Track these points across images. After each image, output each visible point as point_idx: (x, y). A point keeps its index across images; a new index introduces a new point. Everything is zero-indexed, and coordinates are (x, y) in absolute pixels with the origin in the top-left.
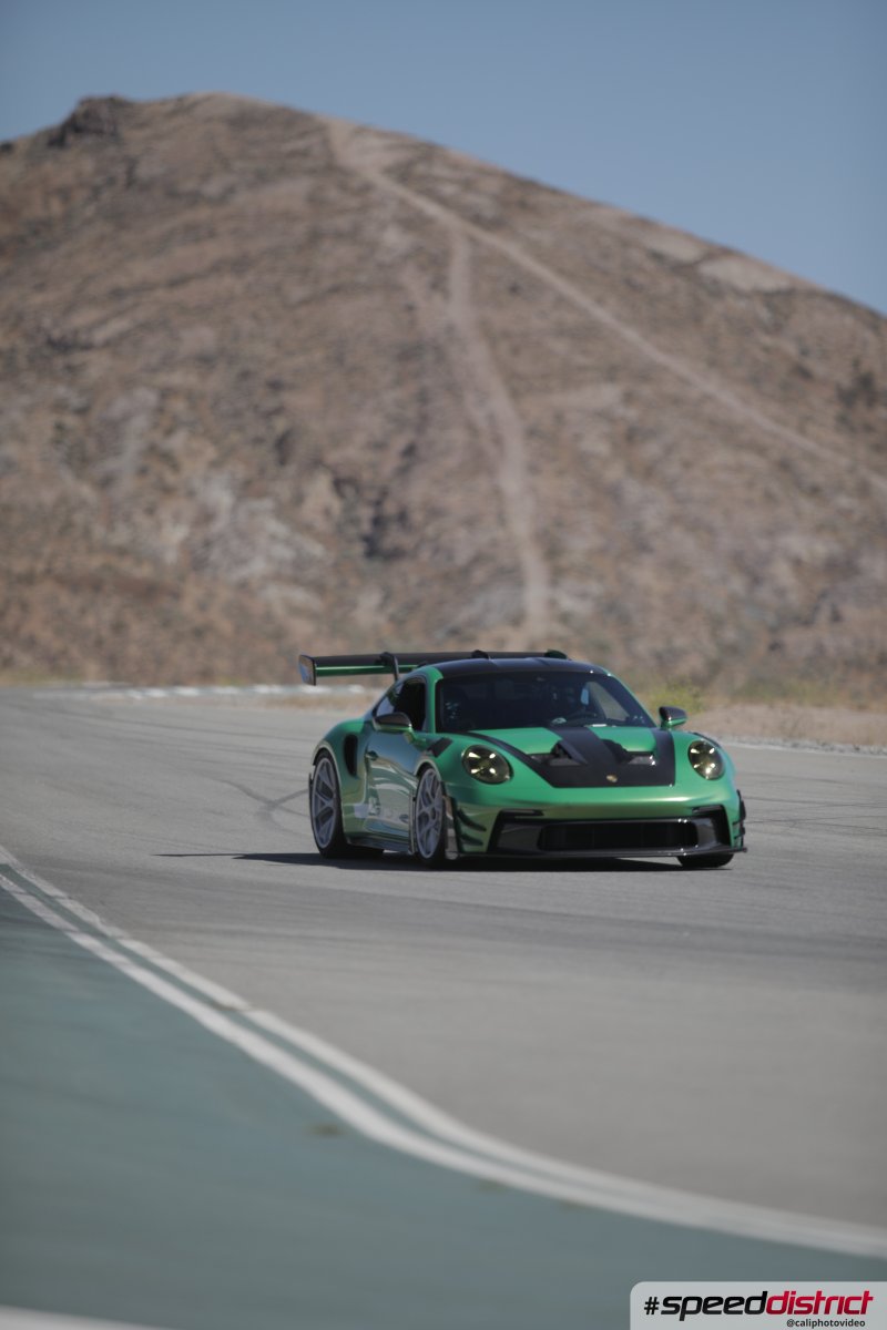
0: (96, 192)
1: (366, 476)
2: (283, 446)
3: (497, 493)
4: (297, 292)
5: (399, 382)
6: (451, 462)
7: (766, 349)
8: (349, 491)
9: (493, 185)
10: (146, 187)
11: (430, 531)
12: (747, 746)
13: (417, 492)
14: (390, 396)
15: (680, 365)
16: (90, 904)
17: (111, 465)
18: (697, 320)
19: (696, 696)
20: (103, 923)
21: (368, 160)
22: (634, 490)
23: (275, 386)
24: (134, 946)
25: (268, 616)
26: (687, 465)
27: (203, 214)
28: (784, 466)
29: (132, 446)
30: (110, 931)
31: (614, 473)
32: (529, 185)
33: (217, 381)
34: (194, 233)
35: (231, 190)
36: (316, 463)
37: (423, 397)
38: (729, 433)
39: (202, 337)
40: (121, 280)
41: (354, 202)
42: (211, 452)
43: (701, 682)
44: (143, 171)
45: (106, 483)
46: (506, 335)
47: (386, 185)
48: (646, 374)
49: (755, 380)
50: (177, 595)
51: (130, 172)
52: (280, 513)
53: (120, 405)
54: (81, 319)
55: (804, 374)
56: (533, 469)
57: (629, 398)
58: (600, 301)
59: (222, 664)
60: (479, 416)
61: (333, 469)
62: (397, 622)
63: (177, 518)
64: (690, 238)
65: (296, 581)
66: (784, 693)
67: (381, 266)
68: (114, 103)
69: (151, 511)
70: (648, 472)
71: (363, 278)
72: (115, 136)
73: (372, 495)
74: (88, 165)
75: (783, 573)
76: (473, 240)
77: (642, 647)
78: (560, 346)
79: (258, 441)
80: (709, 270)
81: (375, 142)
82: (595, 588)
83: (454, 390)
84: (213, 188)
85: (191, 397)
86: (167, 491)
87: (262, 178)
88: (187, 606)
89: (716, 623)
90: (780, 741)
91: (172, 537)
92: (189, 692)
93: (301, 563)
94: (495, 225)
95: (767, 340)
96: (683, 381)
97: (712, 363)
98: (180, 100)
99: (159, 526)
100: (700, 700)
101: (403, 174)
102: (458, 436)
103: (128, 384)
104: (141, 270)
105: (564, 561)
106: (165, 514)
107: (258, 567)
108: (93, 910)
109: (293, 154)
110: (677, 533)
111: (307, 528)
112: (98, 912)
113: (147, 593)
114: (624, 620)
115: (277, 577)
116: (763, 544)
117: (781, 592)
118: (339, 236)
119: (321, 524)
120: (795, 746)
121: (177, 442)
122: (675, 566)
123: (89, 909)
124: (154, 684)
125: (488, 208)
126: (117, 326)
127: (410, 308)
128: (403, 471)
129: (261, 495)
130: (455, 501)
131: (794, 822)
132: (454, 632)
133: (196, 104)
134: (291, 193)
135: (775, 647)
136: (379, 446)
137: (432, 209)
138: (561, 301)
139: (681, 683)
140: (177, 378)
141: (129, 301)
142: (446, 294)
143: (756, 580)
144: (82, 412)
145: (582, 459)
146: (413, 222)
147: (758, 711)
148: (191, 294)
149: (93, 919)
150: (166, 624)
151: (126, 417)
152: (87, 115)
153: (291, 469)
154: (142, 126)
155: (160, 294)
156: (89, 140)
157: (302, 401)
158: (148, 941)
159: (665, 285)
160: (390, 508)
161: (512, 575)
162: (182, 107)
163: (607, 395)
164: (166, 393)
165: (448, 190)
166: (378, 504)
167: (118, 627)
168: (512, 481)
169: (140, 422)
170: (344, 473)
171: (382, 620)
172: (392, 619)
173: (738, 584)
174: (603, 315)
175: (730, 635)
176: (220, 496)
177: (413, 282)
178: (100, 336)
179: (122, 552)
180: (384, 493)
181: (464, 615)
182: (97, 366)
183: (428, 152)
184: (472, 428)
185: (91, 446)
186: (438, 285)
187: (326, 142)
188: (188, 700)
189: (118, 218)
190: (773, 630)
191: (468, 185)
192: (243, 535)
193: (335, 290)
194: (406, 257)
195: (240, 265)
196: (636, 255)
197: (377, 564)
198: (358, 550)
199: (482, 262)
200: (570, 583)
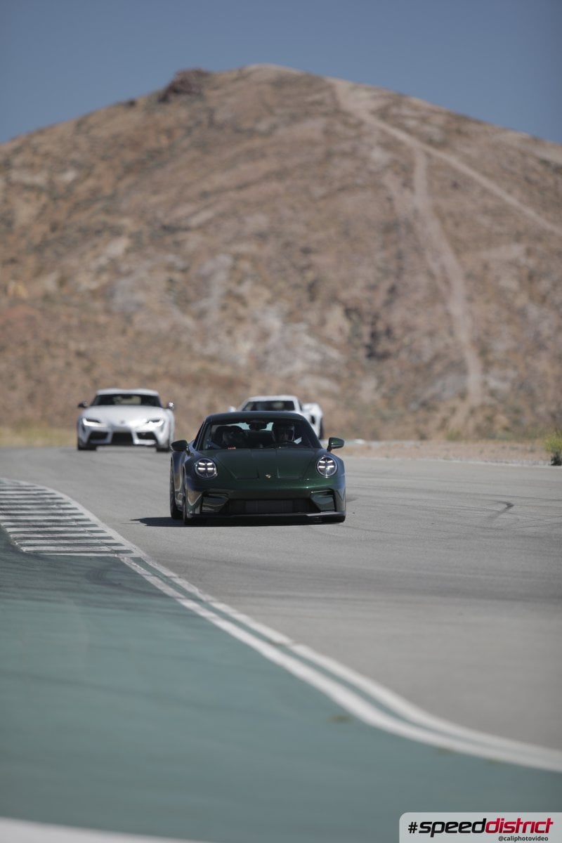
0: (189, 131)
1: (365, 307)
2: (312, 289)
3: (448, 315)
4: (318, 191)
5: (384, 247)
6: (418, 296)
8: (354, 317)
9: (439, 120)
10: (221, 127)
11: (406, 340)
13: (397, 316)
14: (379, 256)
16: (192, 580)
17: (204, 303)
20: (200, 592)
21: (361, 106)
22: (533, 311)
23: (306, 251)
24: (221, 606)
27: (257, 143)
29: (217, 291)
30: (205, 597)
31: (521, 301)
32: (464, 119)
33: (269, 249)
34: (252, 155)
35: (274, 127)
36: (334, 299)
39: (259, 221)
40: (207, 186)
41: (352, 133)
42: (266, 294)
44: (220, 117)
45: (201, 315)
46: (451, 214)
47: (372, 121)
48: (540, 237)
50: (247, 385)
51: (211, 117)
52: (312, 332)
53: (209, 266)
54: (182, 211)
56: (470, 299)
57: (529, 252)
58: (509, 192)
60: (435, 267)
61: (344, 303)
62: (388, 398)
63: (246, 337)
65: (322, 374)
67: (371, 173)
68: (200, 74)
69: (230, 333)
70: (543, 300)
71: (359, 181)
72: (200, 96)
73: (369, 319)
74: (183, 113)
76: (428, 156)
77: (542, 409)
78: (485, 221)
79: (296, 286)
81: (364, 94)
82: (511, 374)
83: (418, 250)
84: (263, 126)
85: (254, 260)
86: (240, 319)
87: (294, 119)
88: (254, 392)
91: (244, 349)
93: (325, 363)
94: (442, 145)
98: (239, 72)
99: (234, 343)
101: (383, 114)
102: (422, 280)
103: (213, 252)
104: (220, 179)
105: (491, 357)
106: (238, 334)
107: (299, 366)
108: (194, 584)
109: (313, 103)
111: (328, 341)
112: (197, 586)
113: (229, 385)
114: (530, 393)
115: (310, 372)
118: (344, 154)
119: (338, 338)
121: (245, 289)
123: (192, 583)
125: (437, 135)
126: (204, 216)
127: (390, 199)
128: (388, 303)
129: (299, 320)
130: (421, 321)
132: (423, 404)
133: (249, 74)
134: (312, 128)
136: (373, 288)
137: (402, 136)
138: (485, 192)
140: (243, 248)
141: (213, 199)
142: (412, 189)
144: (184, 271)
145: (501, 293)
146: (390, 145)
148: (251, 194)
149: (194, 590)
151: (213, 274)
152: (182, 82)
153: (318, 304)
154: (216, 88)
155: (232, 194)
156: (184, 98)
157: (323, 260)
158: (230, 604)
159: (550, 180)
160: (381, 327)
161: (459, 367)
162: (242, 75)
163: (516, 251)
164: (237, 257)
165: (412, 123)
166: (373, 324)
168: (457, 307)
169: (221, 277)
170: (352, 305)
171: (377, 397)
172: (384, 396)
174: (511, 200)
176: (273, 321)
178: (195, 221)
179: (212, 359)
180: (376, 317)
181: (428, 393)
182: (193, 241)
183: (399, 99)
184: (431, 275)
185: (191, 292)
186: (407, 184)
187: (334, 95)
189: (203, 147)
191: (424, 120)
192: (288, 347)
193: (343, 189)
194: (387, 167)
195: (280, 175)
196: (531, 161)
197: (374, 362)
198: (362, 353)
199: (434, 169)
200: (495, 371)
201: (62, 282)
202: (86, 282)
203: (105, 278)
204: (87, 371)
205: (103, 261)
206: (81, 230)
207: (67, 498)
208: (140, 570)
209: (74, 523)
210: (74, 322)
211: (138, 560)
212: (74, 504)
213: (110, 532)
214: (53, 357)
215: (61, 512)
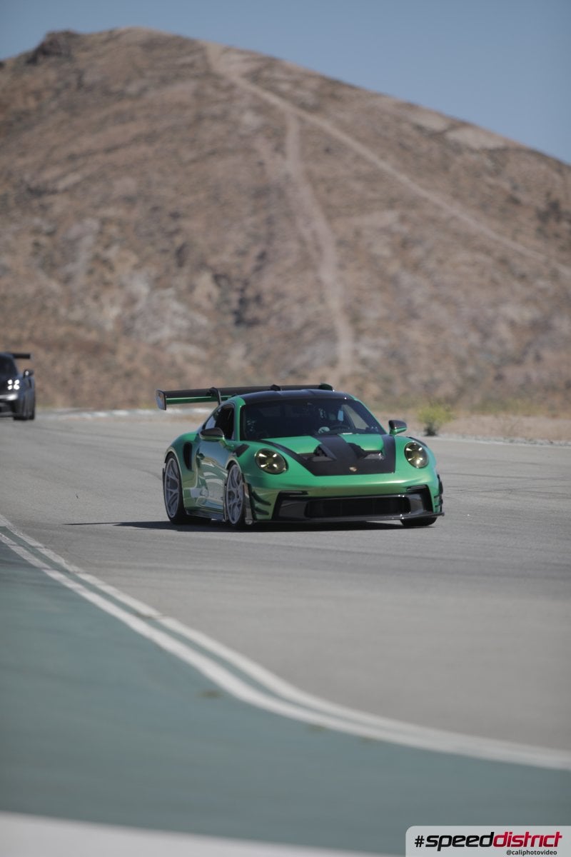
0: (58, 92)
1: (234, 273)
2: (181, 255)
3: (319, 282)
4: (188, 155)
5: (255, 212)
6: (289, 262)
7: (491, 186)
8: (223, 282)
9: (313, 84)
10: (90, 89)
11: (276, 307)
12: (482, 442)
13: (267, 282)
14: (249, 221)
15: (436, 198)
16: (57, 551)
17: (70, 268)
18: (446, 169)
19: (448, 411)
20: (66, 563)
21: (232, 68)
22: (406, 279)
23: (175, 216)
24: (87, 578)
25: (173, 364)
26: (440, 262)
27: (126, 105)
28: (503, 261)
29: (84, 256)
30: (71, 568)
31: (394, 268)
32: (336, 83)
33: (137, 213)
34: (121, 118)
35: (144, 90)
36: (202, 265)
37: (270, 221)
38: (468, 241)
39: (127, 184)
40: (75, 149)
41: (223, 96)
42: (134, 259)
43: (451, 402)
44: (88, 79)
45: (67, 280)
46: (323, 180)
47: (244, 84)
48: (413, 203)
49: (483, 207)
50: (113, 352)
51: (80, 79)
52: (180, 297)
53: (75, 230)
54: (49, 174)
55: (515, 202)
56: (341, 266)
57: (403, 219)
58: (383, 157)
59: (144, 395)
60: (306, 232)
61: (212, 269)
62: (253, 364)
63: (112, 302)
64: (440, 115)
65: (190, 341)
66: (505, 407)
67: (242, 137)
68: (69, 35)
69: (96, 298)
70: (416, 267)
71: (230, 145)
72: (69, 57)
73: (239, 285)
74: (52, 75)
75: (503, 330)
76: (301, 120)
77: (413, 379)
78: (358, 186)
79: (164, 251)
80: (453, 136)
81: (236, 57)
82: (383, 342)
83: (290, 216)
84: (133, 89)
85: (121, 224)
86: (107, 284)
87: (164, 81)
88: (120, 358)
89: (461, 363)
90: (502, 439)
91: (113, 312)
92: (122, 413)
93: (193, 329)
94: (314, 109)
95: (491, 180)
96: (438, 208)
97: (456, 196)
98: (111, 32)
99: (101, 307)
100: (451, 413)
101: (255, 77)
102: (293, 246)
103: (80, 216)
104: (87, 142)
105: (362, 325)
106: (105, 299)
107: (166, 332)
108: (60, 555)
109: (184, 66)
110: (435, 306)
111: (197, 307)
112: (63, 556)
113: (95, 350)
114: (402, 362)
115: (178, 339)
116: (490, 312)
117: (502, 343)
118: (214, 118)
119: (206, 304)
120: (512, 441)
121: (112, 253)
122: (435, 328)
123: (58, 554)
124: (101, 408)
125: (310, 98)
126: (72, 179)
127: (261, 164)
128: (258, 269)
129: (167, 286)
130: (292, 288)
131: (511, 491)
132: (293, 372)
133: (121, 35)
134: (182, 90)
135: (499, 378)
136: (242, 253)
137: (274, 100)
138: (358, 158)
139: (439, 402)
140: (111, 212)
141: (80, 162)
142: (284, 155)
143: (486, 335)
144: (51, 234)
145: (373, 260)
146: (262, 108)
147: (488, 419)
148: (120, 157)
149: (60, 560)
150: (107, 369)
151: (79, 238)
152: (51, 43)
153: (186, 269)
154: (87, 49)
155: (100, 157)
156: (53, 59)
157: (193, 226)
158: (96, 575)
159: (425, 146)
160: (250, 293)
161: (329, 335)
162: (112, 37)
163: (389, 218)
164: (104, 221)
165: (285, 87)
166: (242, 290)
167: (76, 372)
168: (328, 274)
169: (89, 241)
170: (220, 271)
171: (245, 365)
173: (474, 338)
174: (385, 166)
175: (470, 371)
176: (140, 287)
177: (263, 147)
178: (61, 185)
179: (79, 324)
180: (246, 283)
181: (298, 361)
182: (59, 204)
183: (271, 63)
184: (302, 241)
185: (57, 256)
186: (279, 149)
187: (205, 58)
188: (120, 419)
189: (72, 109)
190: (497, 367)
191: (297, 84)
192: (156, 312)
193: (213, 153)
194: (258, 131)
195: (150, 138)
196: (406, 127)
197: (242, 329)
198: (230, 319)
199: (307, 133)
200: (367, 339)
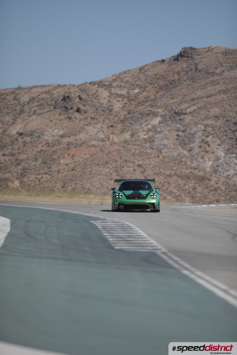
0: (187, 72)
10: (200, 71)
16: (186, 262)
17: (192, 145)
23: (235, 124)
25: (235, 185)
27: (216, 78)
29: (198, 140)
30: (192, 269)
33: (220, 123)
34: (213, 83)
35: (223, 72)
39: (216, 111)
40: (195, 96)
42: (218, 142)
44: (199, 67)
45: (191, 150)
50: (210, 180)
51: (196, 67)
52: (236, 157)
53: (194, 129)
54: (183, 106)
59: (222, 198)
63: (209, 160)
68: (192, 49)
69: (203, 158)
72: (191, 57)
74: (185, 65)
79: (231, 138)
84: (218, 71)
85: (213, 127)
86: (207, 152)
87: (232, 68)
88: (213, 183)
91: (208, 164)
92: (213, 206)
98: (209, 48)
99: (205, 161)
103: (196, 124)
104: (199, 93)
106: (206, 158)
107: (232, 172)
113: (202, 179)
121: (209, 139)
124: (203, 204)
126: (193, 108)
129: (232, 153)
133: (213, 49)
140: (209, 122)
141: (196, 101)
144: (183, 131)
148: (212, 99)
150: (207, 188)
151: (196, 133)
152: (184, 52)
154: (198, 55)
155: (204, 99)
156: (185, 59)
158: (202, 272)
162: (210, 49)
164: (206, 126)
167: (194, 189)
169: (200, 134)
176: (221, 153)
178: (188, 111)
179: (196, 169)
182: (188, 119)
185: (187, 140)
188: (213, 208)
189: (193, 79)
192: (227, 164)
201: (132, 135)
202: (142, 135)
203: (150, 134)
204: (142, 173)
205: (150, 126)
206: (140, 113)
207: (134, 226)
208: (164, 257)
209: (137, 237)
210: (137, 152)
211: (164, 253)
212: (137, 229)
213: (152, 241)
214: (128, 167)
215: (131, 232)
